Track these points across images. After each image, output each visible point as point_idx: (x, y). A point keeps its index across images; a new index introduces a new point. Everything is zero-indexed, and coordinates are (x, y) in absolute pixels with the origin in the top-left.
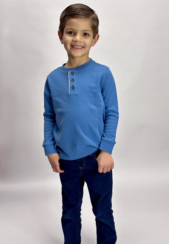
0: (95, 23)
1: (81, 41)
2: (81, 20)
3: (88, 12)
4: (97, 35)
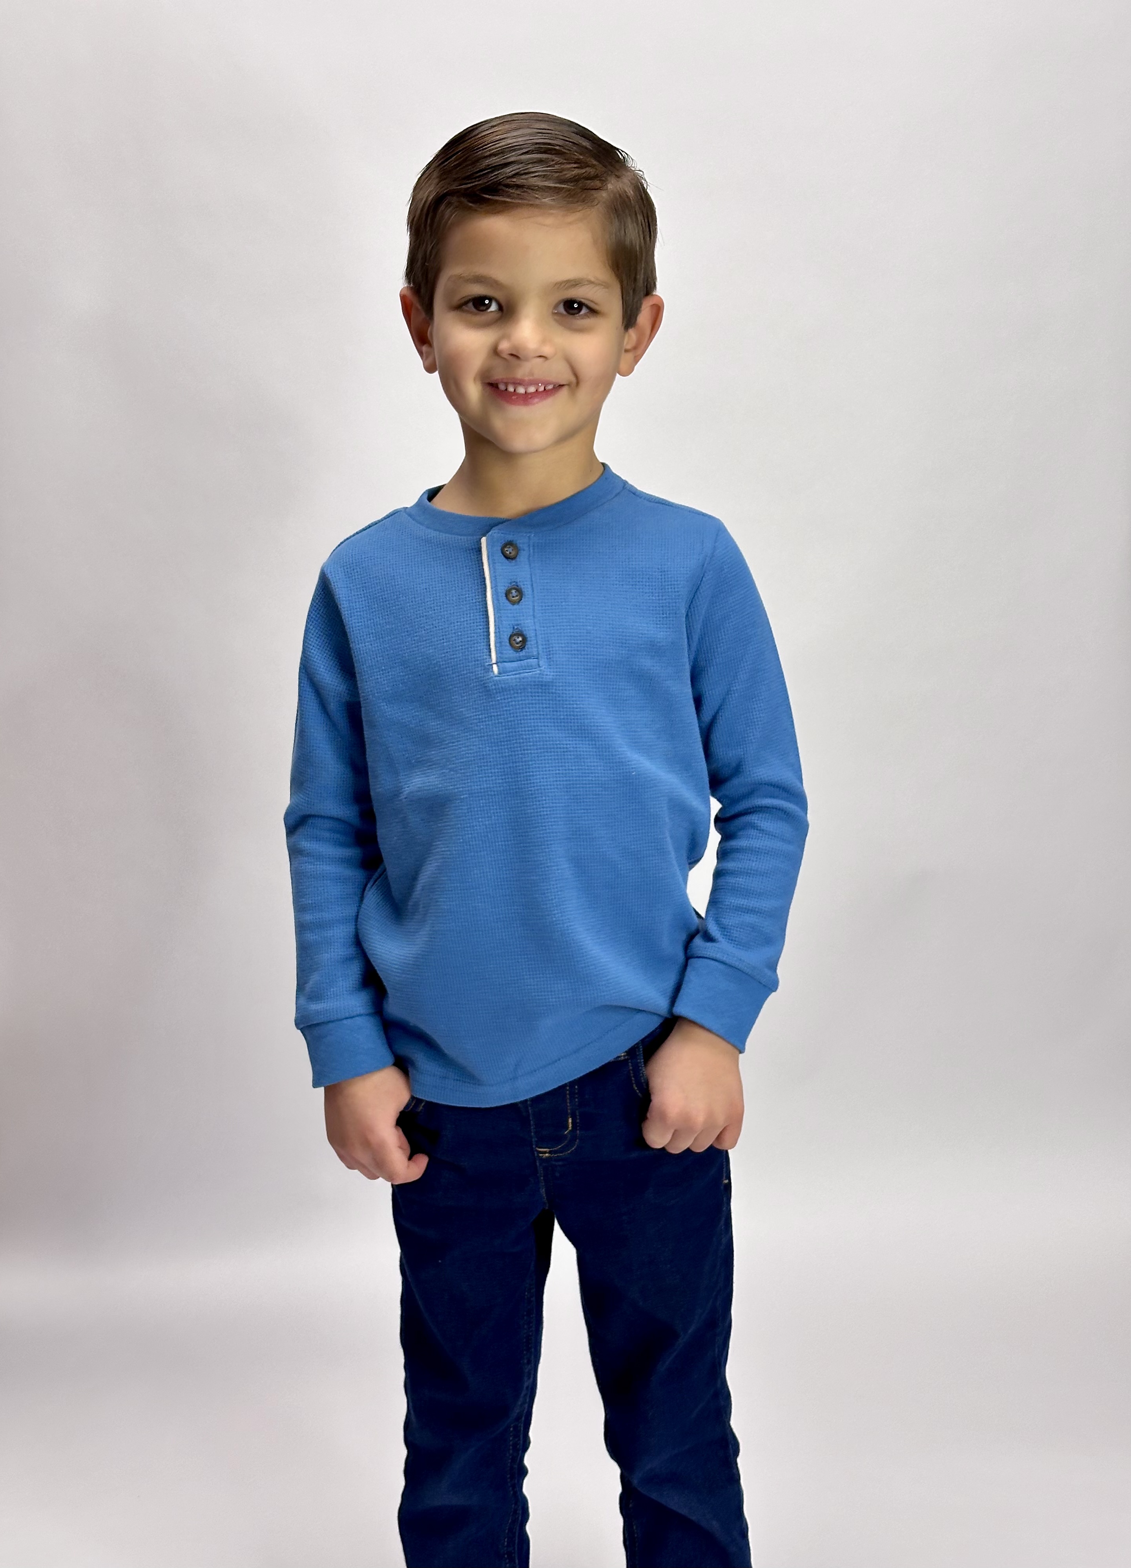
0: (633, 234)
2: (540, 219)
3: (581, 164)
4: (646, 302)
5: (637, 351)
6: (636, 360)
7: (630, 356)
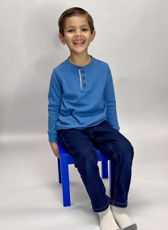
1: (82, 35)
4: (93, 31)
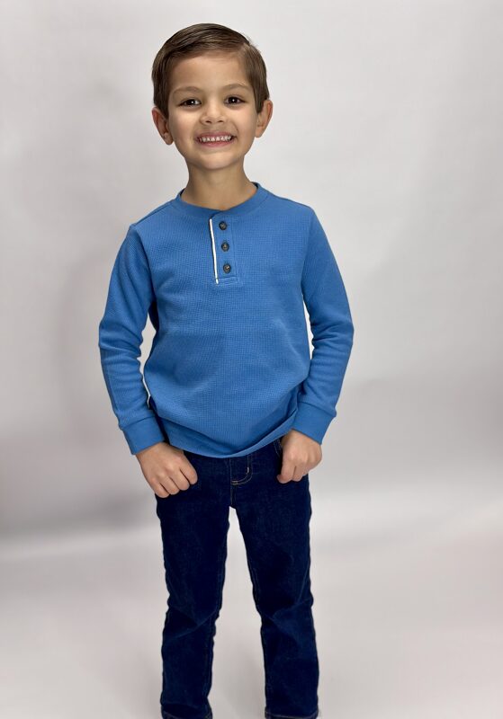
4: (266, 103)
5: (264, 126)
6: (263, 130)
7: (261, 128)
